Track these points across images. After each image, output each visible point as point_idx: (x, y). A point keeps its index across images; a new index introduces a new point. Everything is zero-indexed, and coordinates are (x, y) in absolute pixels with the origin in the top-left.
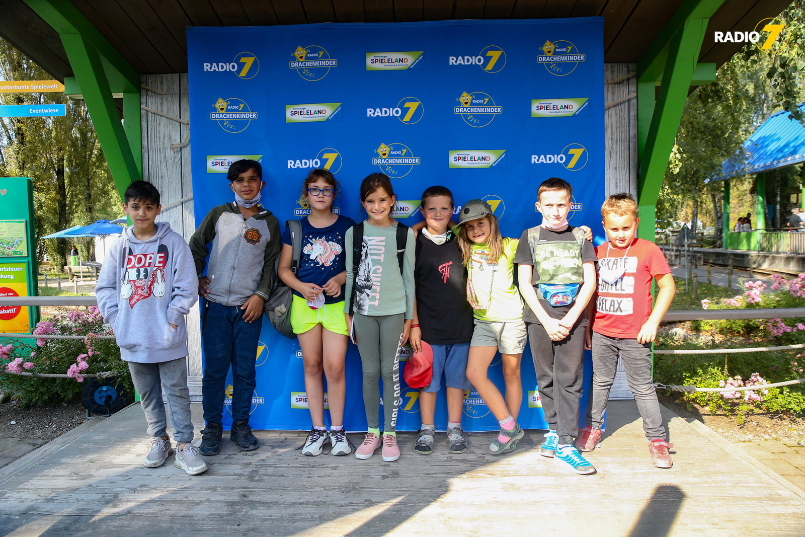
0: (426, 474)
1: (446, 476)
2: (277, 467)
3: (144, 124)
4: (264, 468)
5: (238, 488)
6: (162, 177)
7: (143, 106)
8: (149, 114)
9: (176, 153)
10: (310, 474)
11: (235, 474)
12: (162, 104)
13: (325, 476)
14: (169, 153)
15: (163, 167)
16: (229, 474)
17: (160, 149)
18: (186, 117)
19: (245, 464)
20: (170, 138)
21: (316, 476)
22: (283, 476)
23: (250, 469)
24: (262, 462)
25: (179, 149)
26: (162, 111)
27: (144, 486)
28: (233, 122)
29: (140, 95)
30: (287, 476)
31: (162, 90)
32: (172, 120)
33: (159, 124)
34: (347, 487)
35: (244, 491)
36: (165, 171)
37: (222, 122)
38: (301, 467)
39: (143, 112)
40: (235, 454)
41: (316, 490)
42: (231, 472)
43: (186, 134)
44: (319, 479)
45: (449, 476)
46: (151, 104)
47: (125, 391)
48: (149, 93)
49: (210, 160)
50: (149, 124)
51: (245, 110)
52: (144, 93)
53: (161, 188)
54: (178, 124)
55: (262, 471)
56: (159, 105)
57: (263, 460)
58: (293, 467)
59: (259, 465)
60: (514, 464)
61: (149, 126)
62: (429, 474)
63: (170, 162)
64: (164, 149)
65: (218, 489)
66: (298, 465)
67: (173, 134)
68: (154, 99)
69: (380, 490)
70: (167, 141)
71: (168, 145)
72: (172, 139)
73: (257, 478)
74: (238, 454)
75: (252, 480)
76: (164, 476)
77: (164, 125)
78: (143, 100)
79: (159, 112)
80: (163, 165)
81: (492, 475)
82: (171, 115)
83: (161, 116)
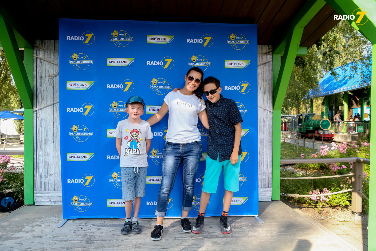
0: (175, 238)
1: (184, 238)
2: (100, 236)
3: (35, 64)
4: (94, 237)
5: (81, 247)
6: (43, 91)
7: (35, 55)
8: (38, 59)
9: (51, 79)
10: (117, 239)
11: (79, 240)
12: (45, 54)
13: (125, 240)
14: (48, 79)
15: (44, 86)
16: (76, 241)
17: (43, 77)
18: (57, 62)
19: (84, 235)
20: (48, 71)
21: (120, 240)
22: (103, 240)
23: (87, 237)
24: (92, 234)
25: (53, 77)
26: (45, 58)
27: (30, 248)
28: (80, 65)
29: (33, 50)
30: (105, 241)
31: (45, 48)
32: (49, 62)
33: (43, 64)
34: (136, 245)
35: (84, 249)
36: (45, 88)
37: (75, 65)
38: (113, 236)
39: (35, 58)
40: (79, 230)
41: (120, 247)
42: (77, 239)
43: (57, 70)
44: (122, 241)
45: (185, 239)
46: (39, 54)
47: (19, 199)
48: (38, 49)
49: (68, 83)
50: (37, 64)
51: (87, 59)
52: (35, 48)
53: (43, 96)
54: (53, 65)
55: (93, 238)
56: (43, 55)
57: (93, 233)
58: (109, 236)
59: (91, 235)
60: (216, 232)
61: (37, 65)
62: (176, 238)
63: (48, 83)
64: (45, 77)
65: (70, 248)
66: (111, 235)
67: (50, 70)
68: (40, 52)
69: (152, 246)
70: (47, 73)
71: (47, 75)
72: (50, 72)
73: (90, 242)
74: (80, 230)
75: (87, 243)
76: (41, 243)
77: (46, 65)
78: (35, 52)
79: (43, 58)
80: (44, 85)
81: (206, 238)
82: (49, 60)
83: (44, 60)
